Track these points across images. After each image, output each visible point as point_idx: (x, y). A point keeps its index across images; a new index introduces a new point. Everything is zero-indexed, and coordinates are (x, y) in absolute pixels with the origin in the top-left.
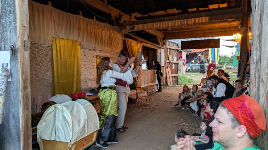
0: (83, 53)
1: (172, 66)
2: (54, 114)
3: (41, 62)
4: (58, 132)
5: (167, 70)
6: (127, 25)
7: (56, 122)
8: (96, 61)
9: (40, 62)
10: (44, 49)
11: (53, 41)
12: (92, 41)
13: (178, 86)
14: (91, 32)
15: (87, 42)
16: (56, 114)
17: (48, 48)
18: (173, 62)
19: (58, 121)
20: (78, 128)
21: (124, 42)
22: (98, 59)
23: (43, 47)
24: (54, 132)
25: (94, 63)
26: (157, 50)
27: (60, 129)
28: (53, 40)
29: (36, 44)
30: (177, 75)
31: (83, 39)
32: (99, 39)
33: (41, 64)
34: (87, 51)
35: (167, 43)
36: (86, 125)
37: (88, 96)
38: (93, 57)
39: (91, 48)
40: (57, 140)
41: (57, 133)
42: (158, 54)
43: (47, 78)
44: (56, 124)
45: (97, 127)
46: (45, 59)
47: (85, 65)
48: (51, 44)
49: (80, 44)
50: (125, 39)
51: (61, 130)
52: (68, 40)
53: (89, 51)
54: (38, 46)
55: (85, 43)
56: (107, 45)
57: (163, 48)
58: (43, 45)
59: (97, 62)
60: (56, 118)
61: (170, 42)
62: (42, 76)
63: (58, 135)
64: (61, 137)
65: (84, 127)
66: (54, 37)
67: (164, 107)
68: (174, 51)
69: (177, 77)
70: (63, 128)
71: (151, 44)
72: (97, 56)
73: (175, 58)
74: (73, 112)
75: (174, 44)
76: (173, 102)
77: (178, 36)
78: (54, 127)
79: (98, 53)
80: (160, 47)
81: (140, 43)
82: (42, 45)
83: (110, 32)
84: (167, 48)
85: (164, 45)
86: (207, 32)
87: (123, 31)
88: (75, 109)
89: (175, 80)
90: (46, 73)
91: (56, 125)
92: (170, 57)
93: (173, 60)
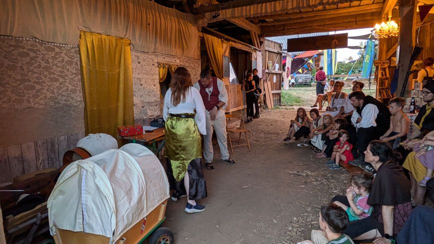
0: (136, 59)
1: (273, 78)
2: (79, 179)
3: (61, 76)
4: (89, 217)
5: (265, 84)
6: (207, 12)
7: (83, 195)
8: (157, 73)
9: (58, 76)
10: (64, 52)
11: (80, 38)
12: (150, 39)
13: (282, 109)
14: (148, 22)
15: (141, 40)
16: (81, 179)
17: (73, 50)
18: (273, 72)
19: (86, 194)
20: (127, 206)
21: (201, 40)
22: (162, 69)
23: (63, 48)
24: (80, 216)
25: (155, 76)
26: (251, 54)
27: (91, 210)
28: (80, 35)
29: (48, 42)
30: (279, 91)
31: (134, 34)
32: (161, 35)
33: (61, 80)
34: (142, 56)
35: (266, 42)
36: (144, 197)
37: (147, 131)
38: (153, 65)
39: (149, 50)
40: (88, 231)
41: (86, 217)
42: (253, 59)
43: (74, 104)
44: (83, 199)
45: (165, 195)
46: (68, 70)
47: (139, 79)
48: (77, 44)
49: (130, 44)
50: (203, 35)
51: (93, 213)
52: (108, 35)
53: (146, 55)
54: (52, 46)
55: (137, 42)
56: (174, 45)
57: (260, 51)
58: (63, 44)
59: (159, 73)
60: (82, 188)
61: (269, 41)
62: (65, 100)
63: (88, 221)
64: (95, 227)
65: (140, 200)
66: (81, 31)
67: (268, 142)
68: (275, 55)
69: (279, 94)
70: (98, 208)
71: (243, 44)
72: (159, 64)
73: (277, 66)
74: (116, 175)
75: (276, 44)
76: (280, 134)
77: (282, 31)
78: (80, 206)
79: (161, 59)
80: (256, 49)
81: (226, 42)
82: (60, 44)
83: (179, 23)
84: (266, 51)
85: (261, 45)
86: (327, 23)
87: (200, 22)
88: (121, 167)
89: (276, 99)
90: (73, 95)
91: (83, 202)
92: (270, 65)
93: (274, 69)
